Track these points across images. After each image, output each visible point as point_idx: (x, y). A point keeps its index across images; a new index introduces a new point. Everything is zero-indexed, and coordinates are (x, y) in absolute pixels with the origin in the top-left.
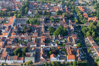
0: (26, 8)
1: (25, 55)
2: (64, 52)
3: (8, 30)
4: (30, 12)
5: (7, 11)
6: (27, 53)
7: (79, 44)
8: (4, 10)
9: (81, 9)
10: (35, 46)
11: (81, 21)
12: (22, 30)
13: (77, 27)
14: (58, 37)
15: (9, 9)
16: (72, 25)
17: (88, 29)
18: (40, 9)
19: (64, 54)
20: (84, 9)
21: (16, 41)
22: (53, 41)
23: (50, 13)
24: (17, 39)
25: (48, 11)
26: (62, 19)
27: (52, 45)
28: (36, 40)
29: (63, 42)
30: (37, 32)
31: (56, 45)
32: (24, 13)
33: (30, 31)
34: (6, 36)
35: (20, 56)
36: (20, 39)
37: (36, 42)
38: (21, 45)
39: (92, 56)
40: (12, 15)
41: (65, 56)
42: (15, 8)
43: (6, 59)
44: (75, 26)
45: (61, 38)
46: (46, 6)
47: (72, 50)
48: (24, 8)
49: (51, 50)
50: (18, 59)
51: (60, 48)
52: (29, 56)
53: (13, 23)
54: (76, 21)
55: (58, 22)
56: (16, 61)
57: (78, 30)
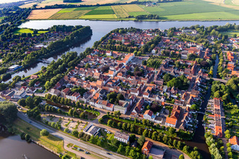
0: (152, 45)
1: (118, 102)
2: (168, 111)
3: (117, 69)
4: (154, 51)
5: (129, 46)
6: (120, 101)
7: (194, 105)
8: (126, 44)
9: (230, 57)
10: (137, 94)
11: (220, 74)
12: (132, 72)
13: (207, 81)
14: (170, 89)
15: (133, 44)
16: (200, 77)
17: (220, 87)
18: (169, 49)
19: (166, 114)
20: (233, 57)
21: (118, 83)
22: (162, 94)
23: (180, 56)
24: (120, 81)
25: (177, 52)
26: (191, 67)
27: (157, 99)
28: (140, 87)
29: (173, 98)
30: (148, 77)
31: (162, 100)
32: (147, 50)
33: (141, 74)
34: (112, 76)
35: (112, 103)
36: (124, 82)
37: (140, 89)
38: (120, 90)
39: (205, 128)
40: (132, 51)
41: (167, 116)
42: (140, 43)
43: (95, 101)
44: (205, 79)
45: (173, 92)
46: (180, 46)
47: (179, 111)
48: (150, 44)
49: (152, 104)
50: (108, 105)
51: (165, 105)
52: (121, 105)
53: (127, 62)
54: (211, 72)
55: (183, 69)
56: (105, 106)
57: (206, 85)
